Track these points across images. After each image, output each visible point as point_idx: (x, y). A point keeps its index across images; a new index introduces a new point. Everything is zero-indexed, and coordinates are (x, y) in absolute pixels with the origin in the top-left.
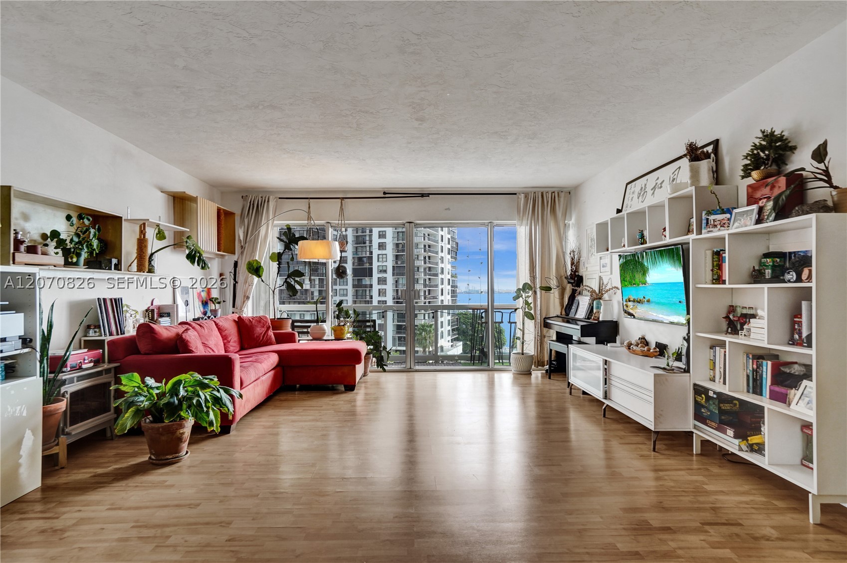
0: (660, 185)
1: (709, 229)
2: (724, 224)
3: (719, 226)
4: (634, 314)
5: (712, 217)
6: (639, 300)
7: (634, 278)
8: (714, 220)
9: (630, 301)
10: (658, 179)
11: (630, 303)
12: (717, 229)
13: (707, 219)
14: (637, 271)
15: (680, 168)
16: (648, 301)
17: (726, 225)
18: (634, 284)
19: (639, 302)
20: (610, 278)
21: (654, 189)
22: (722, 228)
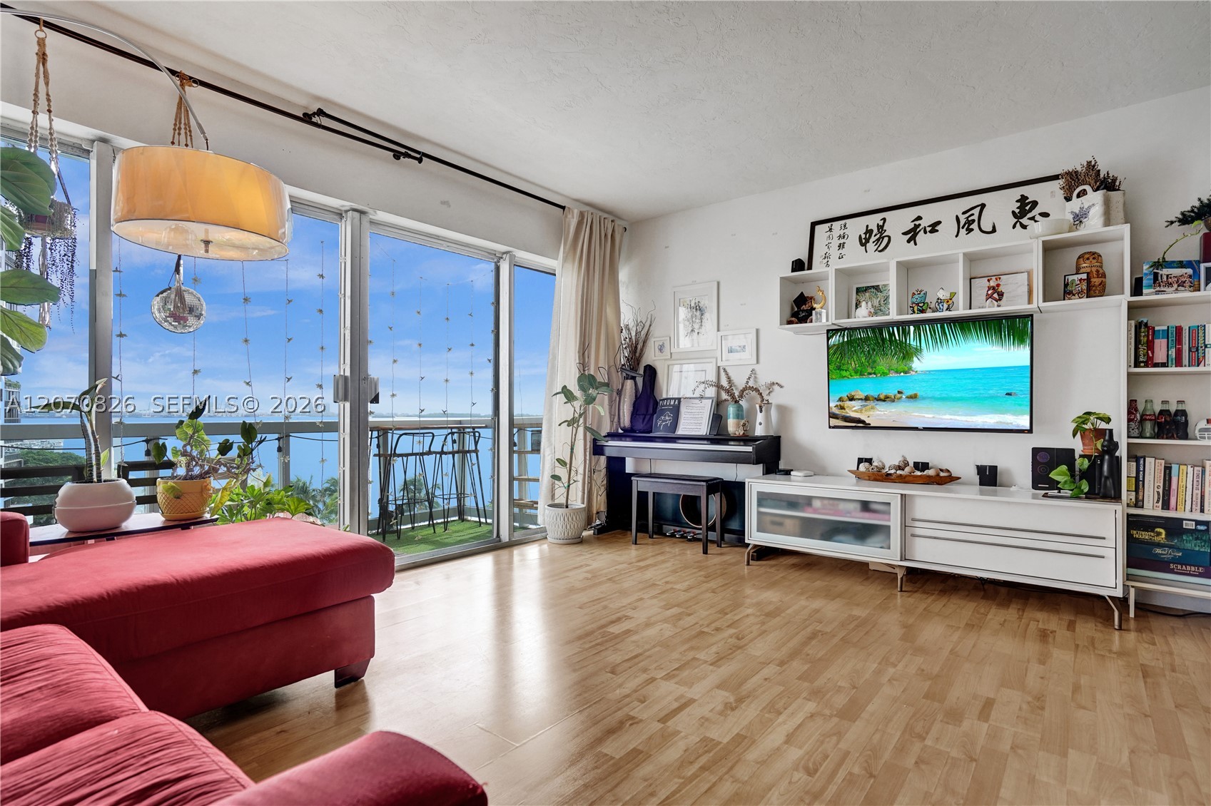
0: (928, 229)
1: (1158, 289)
2: (1184, 282)
3: (1175, 286)
4: (863, 418)
5: (1165, 272)
6: (882, 397)
7: (873, 364)
8: (1167, 276)
9: (851, 399)
10: (919, 218)
11: (853, 402)
12: (1174, 289)
13: (1156, 275)
14: (886, 354)
15: (983, 206)
16: (913, 397)
17: (1187, 284)
18: (871, 374)
19: (886, 399)
20: (753, 370)
21: (912, 235)
22: (1180, 288)
